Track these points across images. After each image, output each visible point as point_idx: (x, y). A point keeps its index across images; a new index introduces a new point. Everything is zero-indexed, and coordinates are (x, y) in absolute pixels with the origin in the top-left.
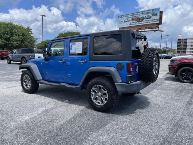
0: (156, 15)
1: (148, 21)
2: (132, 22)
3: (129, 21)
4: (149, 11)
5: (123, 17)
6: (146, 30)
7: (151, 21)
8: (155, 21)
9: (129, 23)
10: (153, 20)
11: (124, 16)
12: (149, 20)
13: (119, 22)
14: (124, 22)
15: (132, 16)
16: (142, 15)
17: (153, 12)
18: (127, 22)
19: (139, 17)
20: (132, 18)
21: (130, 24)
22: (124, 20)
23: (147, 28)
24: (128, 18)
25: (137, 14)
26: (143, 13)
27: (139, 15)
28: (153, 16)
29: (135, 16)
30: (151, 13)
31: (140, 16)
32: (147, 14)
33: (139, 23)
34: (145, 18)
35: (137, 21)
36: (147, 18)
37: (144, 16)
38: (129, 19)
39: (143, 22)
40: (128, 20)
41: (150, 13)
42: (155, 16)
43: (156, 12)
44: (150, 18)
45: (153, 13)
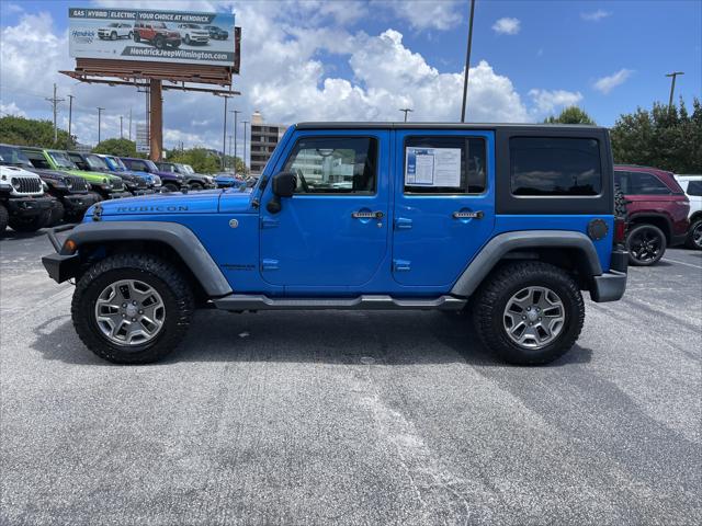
0: (224, 37)
1: (197, 52)
2: (131, 43)
3: (120, 38)
4: (198, 19)
5: (91, 17)
6: (187, 85)
7: (206, 56)
8: (220, 56)
9: (120, 46)
10: (213, 53)
11: (97, 14)
12: (201, 52)
13: (76, 34)
14: (96, 36)
15: (132, 23)
16: (172, 28)
17: (213, 25)
18: (110, 39)
19: (162, 31)
20: (132, 29)
21: (127, 51)
22: (96, 32)
23: (196, 78)
24: (116, 25)
25: (151, 16)
26: (176, 18)
27: (159, 24)
28: (213, 38)
29: (145, 23)
30: (206, 28)
31: (165, 28)
32: (192, 27)
33: (165, 53)
34: (183, 40)
35: (155, 45)
36: (192, 43)
37: (183, 32)
38: (120, 31)
39: (178, 53)
40: (114, 32)
41: (202, 26)
42: (219, 38)
43: (223, 27)
44: (204, 44)
45: (214, 28)
